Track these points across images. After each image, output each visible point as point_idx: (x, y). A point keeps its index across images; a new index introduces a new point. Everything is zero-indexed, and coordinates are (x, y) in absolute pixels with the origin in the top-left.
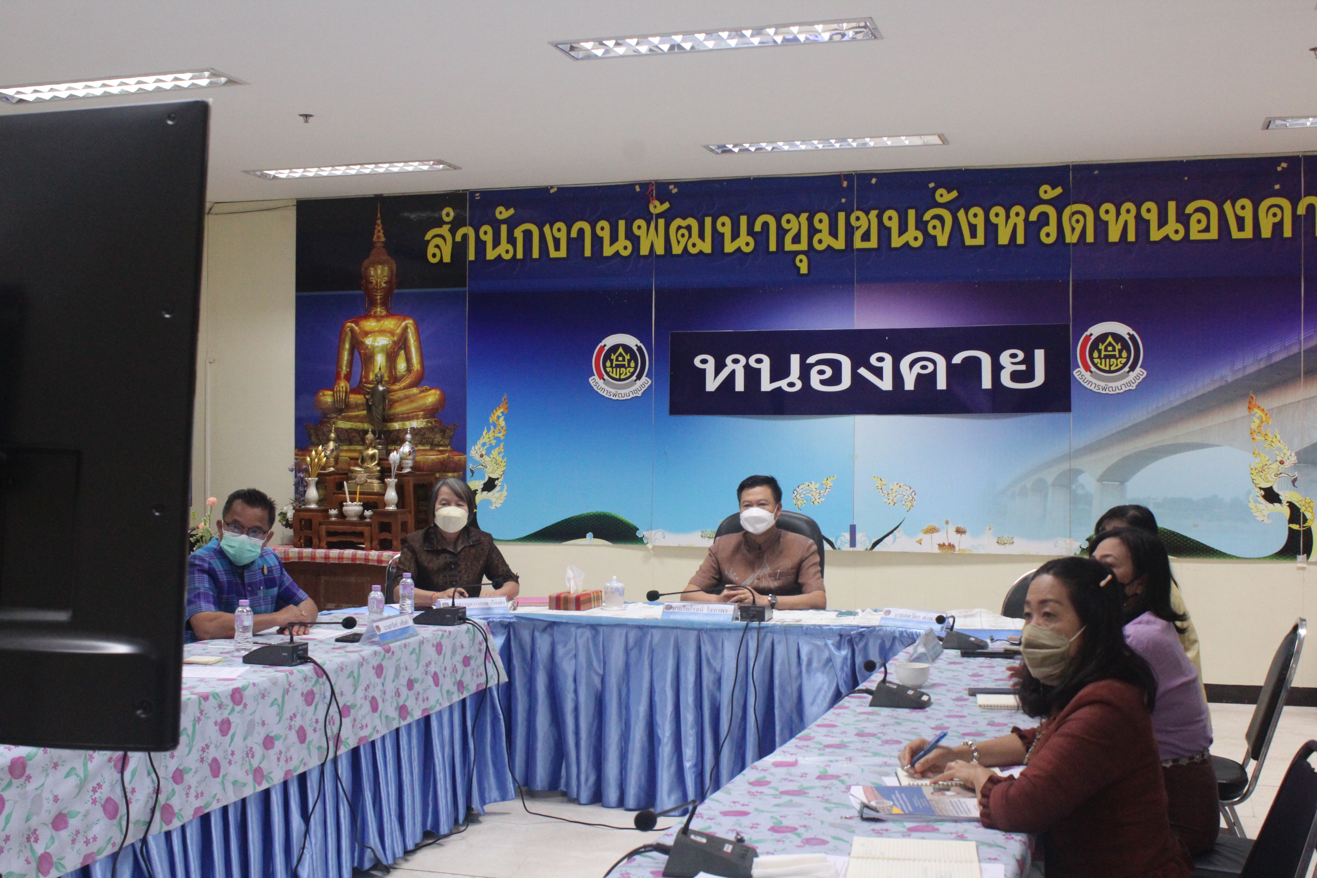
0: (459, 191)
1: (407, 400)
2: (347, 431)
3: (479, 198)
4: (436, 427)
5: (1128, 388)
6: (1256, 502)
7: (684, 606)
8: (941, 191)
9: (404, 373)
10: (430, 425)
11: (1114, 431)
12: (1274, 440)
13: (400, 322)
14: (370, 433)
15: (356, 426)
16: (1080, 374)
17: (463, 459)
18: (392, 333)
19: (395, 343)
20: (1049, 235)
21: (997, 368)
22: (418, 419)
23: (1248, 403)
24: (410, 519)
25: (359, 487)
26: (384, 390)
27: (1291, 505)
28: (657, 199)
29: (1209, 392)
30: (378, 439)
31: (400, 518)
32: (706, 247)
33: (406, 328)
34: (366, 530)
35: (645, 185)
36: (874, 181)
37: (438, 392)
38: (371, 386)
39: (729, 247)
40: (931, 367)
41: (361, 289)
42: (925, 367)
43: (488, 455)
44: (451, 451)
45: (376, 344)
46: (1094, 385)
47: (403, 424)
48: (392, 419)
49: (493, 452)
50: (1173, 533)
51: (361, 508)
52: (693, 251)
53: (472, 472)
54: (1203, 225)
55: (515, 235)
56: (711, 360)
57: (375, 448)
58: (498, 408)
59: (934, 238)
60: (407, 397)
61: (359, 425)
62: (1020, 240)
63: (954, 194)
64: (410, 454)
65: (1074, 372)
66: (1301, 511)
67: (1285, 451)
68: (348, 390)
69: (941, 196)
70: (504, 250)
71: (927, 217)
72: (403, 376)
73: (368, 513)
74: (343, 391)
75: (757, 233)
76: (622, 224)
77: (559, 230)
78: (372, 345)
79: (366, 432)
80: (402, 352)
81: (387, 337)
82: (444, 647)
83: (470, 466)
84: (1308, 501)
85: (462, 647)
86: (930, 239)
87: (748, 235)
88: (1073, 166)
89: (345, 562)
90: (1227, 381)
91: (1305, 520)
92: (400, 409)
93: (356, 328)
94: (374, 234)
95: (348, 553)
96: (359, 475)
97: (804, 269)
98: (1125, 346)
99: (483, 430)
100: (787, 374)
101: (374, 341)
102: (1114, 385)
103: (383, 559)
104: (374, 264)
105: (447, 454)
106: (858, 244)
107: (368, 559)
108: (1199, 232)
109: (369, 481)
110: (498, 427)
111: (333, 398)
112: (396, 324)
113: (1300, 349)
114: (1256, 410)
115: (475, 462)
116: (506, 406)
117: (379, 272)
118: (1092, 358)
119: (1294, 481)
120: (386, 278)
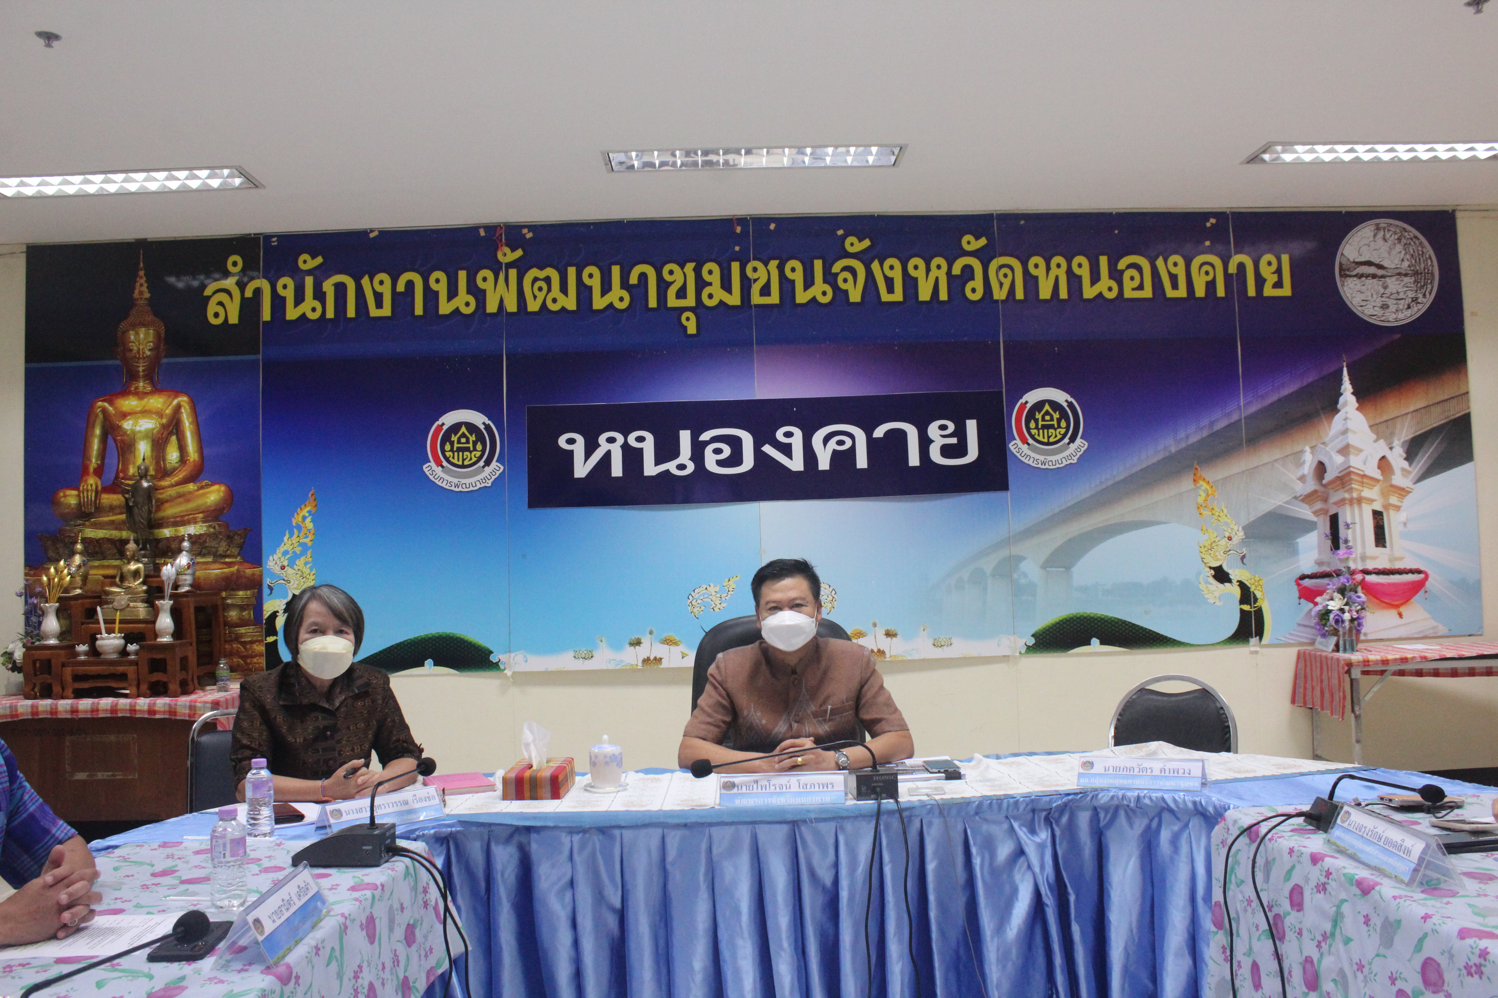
0: (250, 234)
1: (181, 500)
2: (99, 542)
3: (276, 244)
4: (220, 533)
5: (1069, 462)
6: (1207, 582)
7: (756, 782)
8: (851, 239)
9: (177, 465)
10: (212, 530)
11: (1057, 510)
12: (1221, 514)
13: (170, 400)
14: (132, 542)
15: (111, 535)
16: (1016, 447)
17: (258, 573)
18: (160, 414)
19: (164, 427)
20: (974, 291)
21: (925, 442)
22: (195, 523)
23: (1192, 476)
24: (192, 654)
25: (118, 613)
26: (149, 487)
27: (1242, 585)
28: (507, 245)
29: (1154, 464)
30: (141, 549)
31: (179, 653)
32: (570, 303)
33: (179, 407)
34: (131, 670)
35: (491, 229)
36: (772, 226)
37: (223, 488)
38: (130, 482)
39: (599, 303)
40: (849, 443)
41: (117, 359)
42: (841, 443)
43: (292, 568)
44: (240, 563)
45: (138, 428)
46: (1032, 460)
47: (176, 530)
48: (160, 525)
49: (297, 562)
50: (1124, 622)
51: (122, 642)
52: (554, 307)
53: (271, 588)
54: (1136, 283)
55: (324, 290)
56: (580, 439)
57: (138, 561)
58: (303, 506)
59: (846, 292)
60: (180, 496)
61: (115, 534)
62: (943, 296)
63: (867, 243)
64: (189, 568)
65: (1010, 446)
66: (1252, 590)
67: (1232, 526)
68: (100, 488)
69: (852, 244)
70: (310, 308)
71: (836, 268)
72: (175, 469)
73: (132, 647)
74: (92, 491)
75: (633, 286)
76: (462, 275)
77: (383, 283)
78: (132, 430)
79: (127, 541)
80: (174, 438)
81: (152, 419)
82: (377, 922)
83: (267, 581)
84: (1257, 579)
85: (402, 909)
86: (840, 294)
87: (622, 287)
88: (997, 215)
89: (101, 716)
90: (1170, 452)
91: (1256, 600)
92: (170, 511)
93: (111, 408)
94: (134, 289)
95: (106, 702)
96: (118, 597)
97: (692, 329)
98: (1064, 415)
99: (285, 535)
100: (676, 454)
101: (135, 424)
102: (1053, 458)
103: (157, 708)
104: (134, 326)
105: (236, 567)
106: (757, 299)
107: (135, 711)
108: (1133, 289)
109: (132, 604)
110: (304, 531)
111: (77, 498)
112: (165, 403)
113: (1241, 415)
114: (1201, 482)
115: (273, 575)
116: (314, 504)
117: (142, 336)
118: (1028, 429)
119: (1243, 558)
120: (152, 344)
